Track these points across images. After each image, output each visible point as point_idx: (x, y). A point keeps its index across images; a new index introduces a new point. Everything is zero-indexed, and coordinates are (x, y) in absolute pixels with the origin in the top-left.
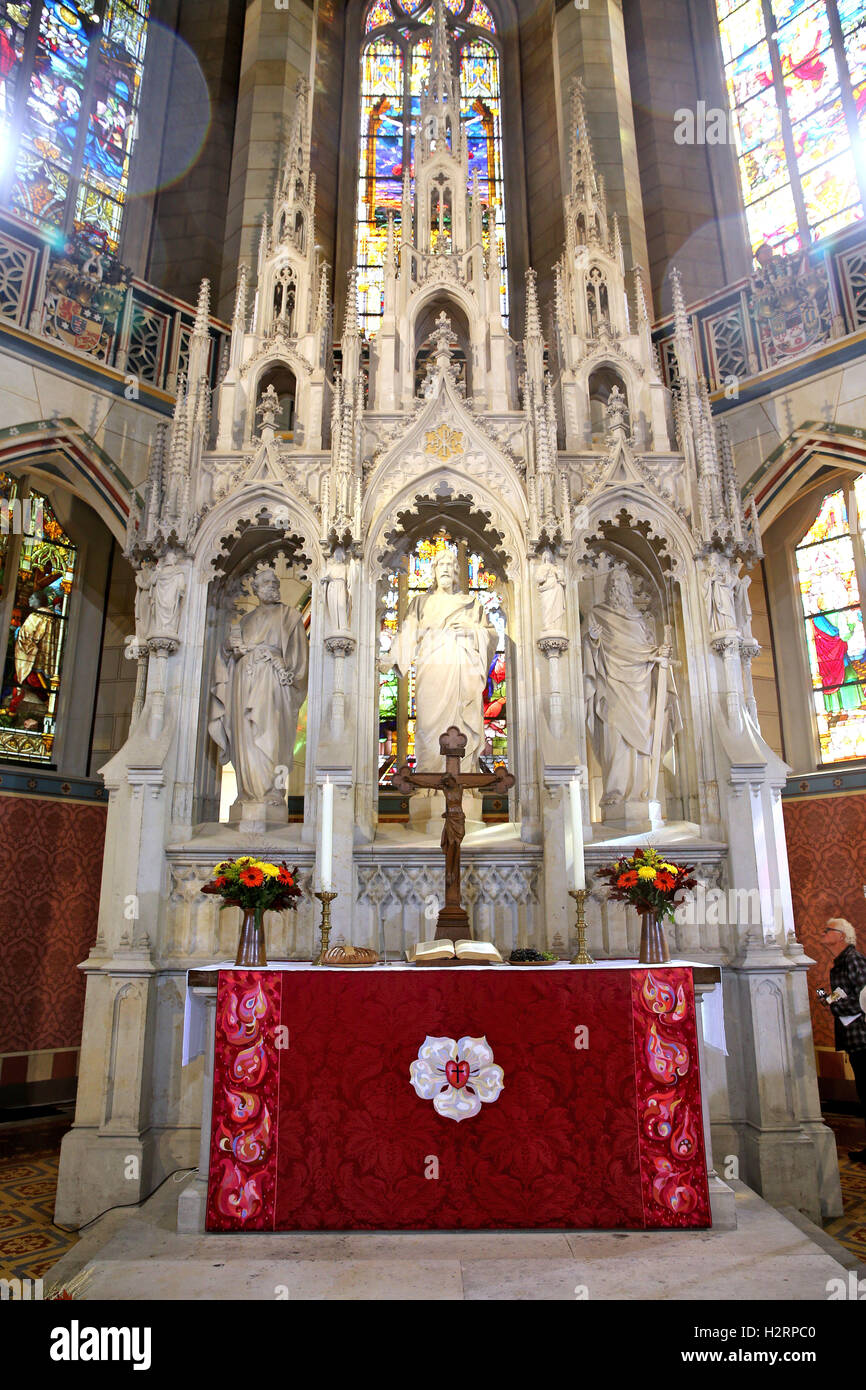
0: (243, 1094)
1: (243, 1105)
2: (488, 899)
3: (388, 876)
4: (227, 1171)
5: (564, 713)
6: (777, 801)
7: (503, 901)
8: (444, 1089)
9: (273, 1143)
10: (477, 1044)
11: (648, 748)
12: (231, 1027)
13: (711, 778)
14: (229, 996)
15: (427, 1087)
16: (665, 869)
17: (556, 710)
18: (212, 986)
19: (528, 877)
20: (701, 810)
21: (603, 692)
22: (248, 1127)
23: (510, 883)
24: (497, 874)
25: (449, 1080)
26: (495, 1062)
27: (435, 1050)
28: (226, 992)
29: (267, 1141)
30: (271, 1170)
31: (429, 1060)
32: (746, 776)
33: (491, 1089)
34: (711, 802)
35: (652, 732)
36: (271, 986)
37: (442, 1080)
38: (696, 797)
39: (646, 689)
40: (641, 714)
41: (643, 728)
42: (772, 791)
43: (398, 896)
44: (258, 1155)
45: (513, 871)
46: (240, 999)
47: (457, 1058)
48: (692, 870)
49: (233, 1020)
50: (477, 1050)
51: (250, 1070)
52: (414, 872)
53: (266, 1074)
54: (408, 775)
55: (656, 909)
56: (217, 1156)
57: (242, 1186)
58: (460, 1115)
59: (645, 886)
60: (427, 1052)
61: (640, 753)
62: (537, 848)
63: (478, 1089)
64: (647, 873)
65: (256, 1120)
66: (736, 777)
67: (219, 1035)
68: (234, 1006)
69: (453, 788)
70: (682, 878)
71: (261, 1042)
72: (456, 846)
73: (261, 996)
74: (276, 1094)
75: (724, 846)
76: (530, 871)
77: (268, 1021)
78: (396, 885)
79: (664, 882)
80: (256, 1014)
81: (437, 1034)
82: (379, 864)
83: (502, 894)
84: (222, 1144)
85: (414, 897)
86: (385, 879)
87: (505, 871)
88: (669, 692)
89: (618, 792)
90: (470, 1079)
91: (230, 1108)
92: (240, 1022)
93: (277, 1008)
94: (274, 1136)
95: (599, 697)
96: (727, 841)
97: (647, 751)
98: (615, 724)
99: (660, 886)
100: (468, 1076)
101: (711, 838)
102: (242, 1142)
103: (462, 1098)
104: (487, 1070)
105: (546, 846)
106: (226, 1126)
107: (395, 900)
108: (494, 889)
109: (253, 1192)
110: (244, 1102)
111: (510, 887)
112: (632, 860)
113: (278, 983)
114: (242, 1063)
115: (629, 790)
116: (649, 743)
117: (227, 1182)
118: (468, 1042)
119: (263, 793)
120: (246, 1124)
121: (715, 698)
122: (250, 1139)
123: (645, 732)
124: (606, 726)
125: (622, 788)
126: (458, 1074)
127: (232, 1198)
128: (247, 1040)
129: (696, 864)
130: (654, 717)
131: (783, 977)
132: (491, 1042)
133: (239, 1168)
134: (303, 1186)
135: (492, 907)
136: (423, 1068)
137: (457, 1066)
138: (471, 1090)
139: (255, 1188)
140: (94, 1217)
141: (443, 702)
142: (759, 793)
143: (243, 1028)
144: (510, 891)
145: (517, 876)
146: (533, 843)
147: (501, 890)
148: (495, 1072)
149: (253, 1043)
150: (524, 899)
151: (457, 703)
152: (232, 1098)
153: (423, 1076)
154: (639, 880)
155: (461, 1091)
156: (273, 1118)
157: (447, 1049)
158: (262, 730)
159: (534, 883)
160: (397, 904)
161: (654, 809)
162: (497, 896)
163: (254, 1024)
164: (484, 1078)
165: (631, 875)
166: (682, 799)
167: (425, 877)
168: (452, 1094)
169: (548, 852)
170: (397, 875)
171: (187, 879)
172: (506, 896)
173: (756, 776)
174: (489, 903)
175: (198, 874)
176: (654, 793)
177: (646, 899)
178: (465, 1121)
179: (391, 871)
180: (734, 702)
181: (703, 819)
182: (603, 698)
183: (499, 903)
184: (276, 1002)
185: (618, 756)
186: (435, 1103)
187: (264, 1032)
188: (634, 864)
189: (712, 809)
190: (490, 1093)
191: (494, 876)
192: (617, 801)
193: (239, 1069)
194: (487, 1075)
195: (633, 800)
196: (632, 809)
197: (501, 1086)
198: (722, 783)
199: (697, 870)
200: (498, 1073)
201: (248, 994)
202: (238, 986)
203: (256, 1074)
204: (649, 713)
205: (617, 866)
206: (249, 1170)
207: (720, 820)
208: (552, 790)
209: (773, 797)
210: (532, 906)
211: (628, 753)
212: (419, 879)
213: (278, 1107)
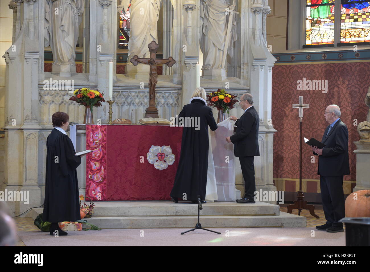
0: (96, 162)
1: (95, 166)
2: (161, 105)
3: (123, 95)
4: (91, 184)
5: (192, 35)
6: (270, 72)
7: (166, 106)
8: (157, 161)
9: (105, 176)
10: (168, 148)
11: (223, 48)
12: (91, 142)
13: (246, 62)
14: (90, 133)
15: (152, 160)
16: (228, 96)
17: (190, 34)
18: (84, 130)
19: (175, 97)
20: (241, 74)
21: (206, 23)
22: (97, 172)
23: (169, 99)
24: (164, 95)
25: (158, 158)
26: (172, 153)
27: (154, 149)
28: (89, 131)
29: (103, 176)
30: (105, 184)
31: (152, 153)
32: (258, 63)
33: (171, 161)
34: (245, 71)
35: (225, 41)
36: (103, 130)
37: (156, 158)
38: (240, 67)
39: (223, 23)
40: (221, 33)
41: (221, 39)
42: (268, 68)
43: (127, 103)
44: (100, 180)
45: (170, 94)
46: (93, 133)
47: (161, 152)
48: (236, 96)
49: (91, 140)
50: (167, 149)
51: (97, 155)
52: (133, 94)
53: (102, 156)
54: (137, 59)
55: (223, 109)
56: (88, 180)
57: (96, 189)
58: (162, 168)
59: (220, 101)
60: (152, 150)
61: (219, 49)
62: (180, 86)
63: (167, 161)
64: (221, 97)
65: (100, 169)
66: (255, 63)
67: (87, 144)
68: (91, 136)
69: (154, 64)
70: (233, 99)
71: (100, 147)
72: (154, 85)
73: (100, 133)
74: (106, 162)
75: (248, 88)
76: (176, 95)
77: (102, 140)
78: (126, 98)
79: (227, 100)
80: (98, 138)
81: (155, 144)
82: (120, 91)
83: (166, 103)
84: (89, 177)
85: (133, 103)
86: (122, 96)
87: (167, 95)
88: (233, 24)
89: (210, 65)
90: (165, 158)
91: (91, 166)
92: (93, 141)
93: (105, 136)
94: (105, 174)
95: (205, 25)
96: (250, 86)
97: (222, 49)
98: (210, 37)
99: (225, 101)
100: (164, 157)
101: (244, 85)
102: (95, 176)
103: (162, 163)
104: (170, 155)
105: (184, 85)
106: (91, 172)
107: (126, 104)
108: (163, 101)
109: (99, 190)
110: (95, 165)
111: (168, 100)
112: (216, 92)
113: (105, 129)
114: (95, 153)
115: (214, 64)
116: (223, 45)
117: (91, 187)
118: (165, 147)
119: (67, 61)
120: (96, 171)
121: (251, 30)
122: (98, 175)
123: (222, 41)
124: (206, 37)
125: (211, 63)
126: (161, 157)
127: (93, 192)
128: (96, 146)
129: (237, 94)
130: (226, 35)
131: (264, 135)
132: (171, 147)
133: (95, 184)
134: (114, 188)
135: (162, 108)
136: (150, 155)
137: (161, 154)
138: (165, 161)
139: (100, 189)
140: (25, 211)
141: (142, 25)
142: (263, 69)
143: (95, 142)
144: (169, 102)
145: (171, 97)
146: (178, 84)
147: (166, 101)
148: (172, 156)
149: (98, 147)
150: (174, 105)
151: (148, 26)
152: (92, 164)
153: (151, 157)
154: (219, 99)
155: (162, 162)
156: (105, 169)
157: (158, 149)
158: (68, 34)
159: (178, 99)
160: (127, 106)
161: (223, 72)
162: (164, 103)
163: (98, 141)
164: (169, 158)
165: (216, 97)
166: (234, 67)
167: (137, 96)
168: (159, 162)
169: (185, 88)
170: (127, 95)
171: (46, 95)
172: (167, 104)
173: (262, 63)
174: (161, 106)
175: (50, 93)
176: (223, 66)
177: (220, 105)
178: (163, 170)
179: (124, 93)
180: (258, 33)
181: (241, 77)
182: (206, 26)
183: (164, 106)
184: (105, 134)
185: (210, 51)
186: (154, 165)
187: (101, 144)
188: (217, 94)
189: (245, 74)
190: (171, 162)
191: (163, 96)
192: (209, 68)
193: (94, 155)
194: (170, 157)
195: (215, 68)
196: (215, 72)
197: (174, 160)
198: (250, 64)
199: (238, 96)
200: (173, 156)
201: (96, 132)
202: (92, 130)
203: (99, 156)
204: (224, 33)
205: (211, 94)
206: (98, 184)
207: (248, 78)
208: (187, 65)
209: (268, 70)
210: (176, 107)
211: (214, 49)
212: (135, 97)
213: (106, 166)
